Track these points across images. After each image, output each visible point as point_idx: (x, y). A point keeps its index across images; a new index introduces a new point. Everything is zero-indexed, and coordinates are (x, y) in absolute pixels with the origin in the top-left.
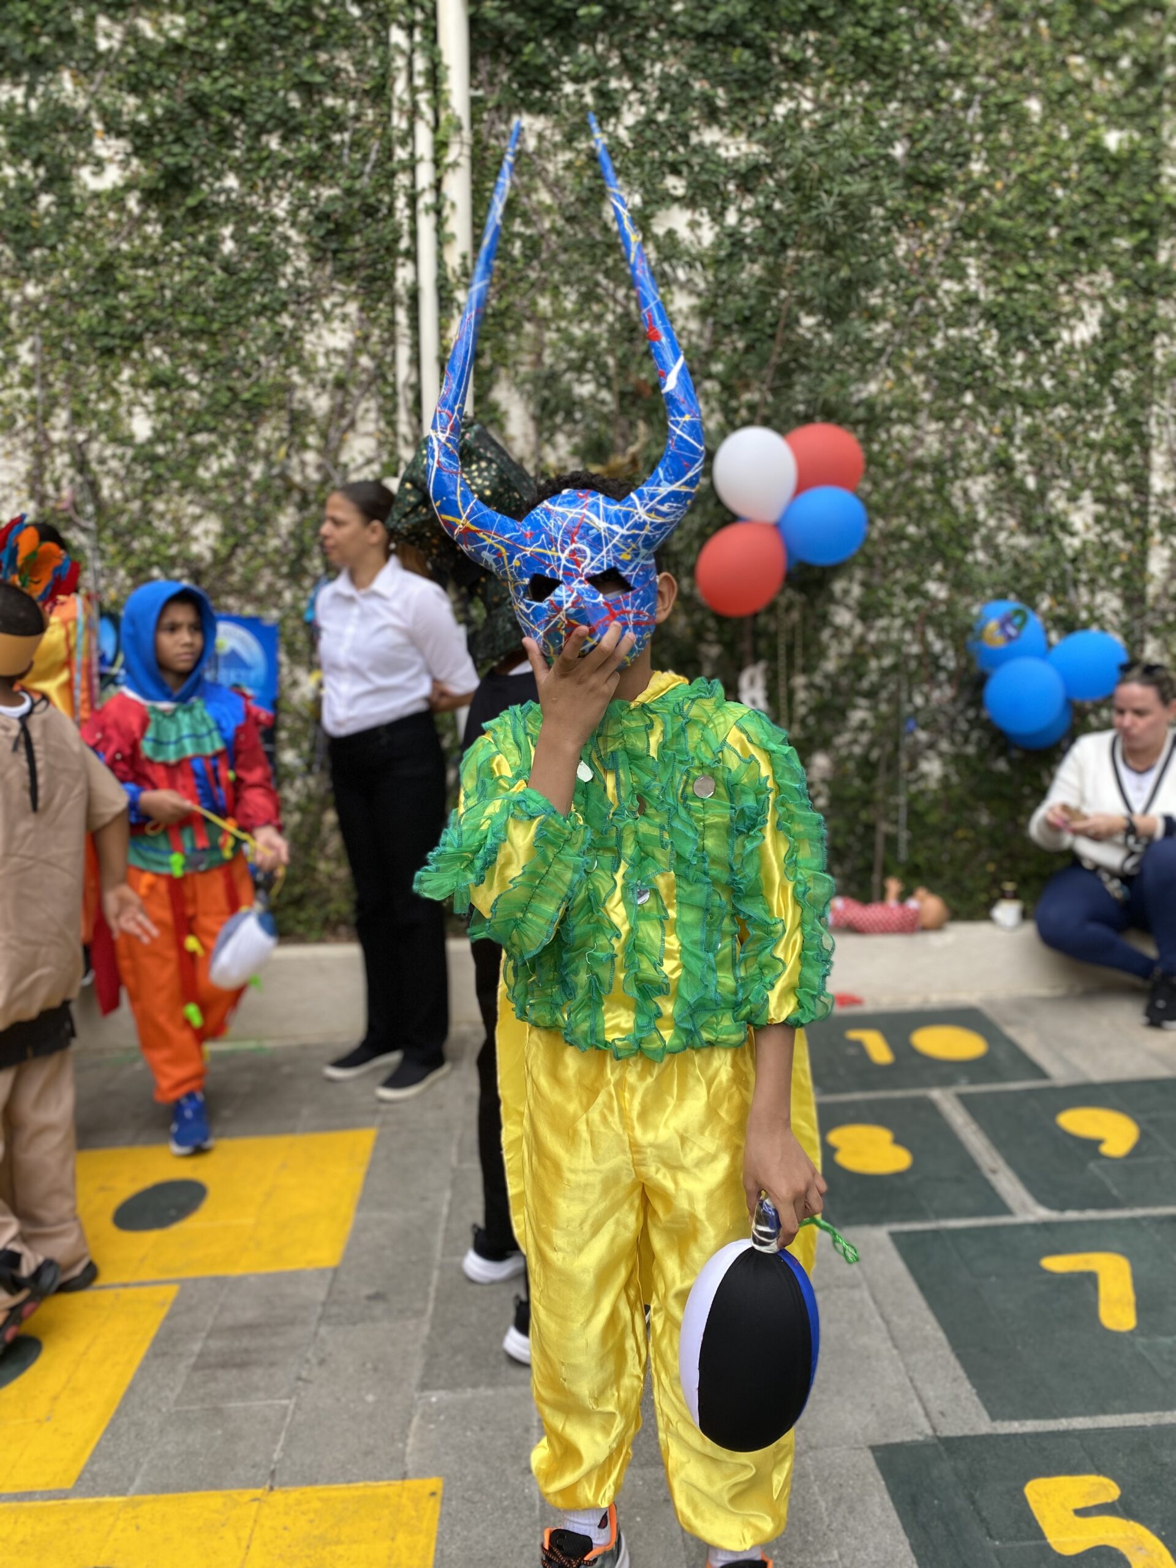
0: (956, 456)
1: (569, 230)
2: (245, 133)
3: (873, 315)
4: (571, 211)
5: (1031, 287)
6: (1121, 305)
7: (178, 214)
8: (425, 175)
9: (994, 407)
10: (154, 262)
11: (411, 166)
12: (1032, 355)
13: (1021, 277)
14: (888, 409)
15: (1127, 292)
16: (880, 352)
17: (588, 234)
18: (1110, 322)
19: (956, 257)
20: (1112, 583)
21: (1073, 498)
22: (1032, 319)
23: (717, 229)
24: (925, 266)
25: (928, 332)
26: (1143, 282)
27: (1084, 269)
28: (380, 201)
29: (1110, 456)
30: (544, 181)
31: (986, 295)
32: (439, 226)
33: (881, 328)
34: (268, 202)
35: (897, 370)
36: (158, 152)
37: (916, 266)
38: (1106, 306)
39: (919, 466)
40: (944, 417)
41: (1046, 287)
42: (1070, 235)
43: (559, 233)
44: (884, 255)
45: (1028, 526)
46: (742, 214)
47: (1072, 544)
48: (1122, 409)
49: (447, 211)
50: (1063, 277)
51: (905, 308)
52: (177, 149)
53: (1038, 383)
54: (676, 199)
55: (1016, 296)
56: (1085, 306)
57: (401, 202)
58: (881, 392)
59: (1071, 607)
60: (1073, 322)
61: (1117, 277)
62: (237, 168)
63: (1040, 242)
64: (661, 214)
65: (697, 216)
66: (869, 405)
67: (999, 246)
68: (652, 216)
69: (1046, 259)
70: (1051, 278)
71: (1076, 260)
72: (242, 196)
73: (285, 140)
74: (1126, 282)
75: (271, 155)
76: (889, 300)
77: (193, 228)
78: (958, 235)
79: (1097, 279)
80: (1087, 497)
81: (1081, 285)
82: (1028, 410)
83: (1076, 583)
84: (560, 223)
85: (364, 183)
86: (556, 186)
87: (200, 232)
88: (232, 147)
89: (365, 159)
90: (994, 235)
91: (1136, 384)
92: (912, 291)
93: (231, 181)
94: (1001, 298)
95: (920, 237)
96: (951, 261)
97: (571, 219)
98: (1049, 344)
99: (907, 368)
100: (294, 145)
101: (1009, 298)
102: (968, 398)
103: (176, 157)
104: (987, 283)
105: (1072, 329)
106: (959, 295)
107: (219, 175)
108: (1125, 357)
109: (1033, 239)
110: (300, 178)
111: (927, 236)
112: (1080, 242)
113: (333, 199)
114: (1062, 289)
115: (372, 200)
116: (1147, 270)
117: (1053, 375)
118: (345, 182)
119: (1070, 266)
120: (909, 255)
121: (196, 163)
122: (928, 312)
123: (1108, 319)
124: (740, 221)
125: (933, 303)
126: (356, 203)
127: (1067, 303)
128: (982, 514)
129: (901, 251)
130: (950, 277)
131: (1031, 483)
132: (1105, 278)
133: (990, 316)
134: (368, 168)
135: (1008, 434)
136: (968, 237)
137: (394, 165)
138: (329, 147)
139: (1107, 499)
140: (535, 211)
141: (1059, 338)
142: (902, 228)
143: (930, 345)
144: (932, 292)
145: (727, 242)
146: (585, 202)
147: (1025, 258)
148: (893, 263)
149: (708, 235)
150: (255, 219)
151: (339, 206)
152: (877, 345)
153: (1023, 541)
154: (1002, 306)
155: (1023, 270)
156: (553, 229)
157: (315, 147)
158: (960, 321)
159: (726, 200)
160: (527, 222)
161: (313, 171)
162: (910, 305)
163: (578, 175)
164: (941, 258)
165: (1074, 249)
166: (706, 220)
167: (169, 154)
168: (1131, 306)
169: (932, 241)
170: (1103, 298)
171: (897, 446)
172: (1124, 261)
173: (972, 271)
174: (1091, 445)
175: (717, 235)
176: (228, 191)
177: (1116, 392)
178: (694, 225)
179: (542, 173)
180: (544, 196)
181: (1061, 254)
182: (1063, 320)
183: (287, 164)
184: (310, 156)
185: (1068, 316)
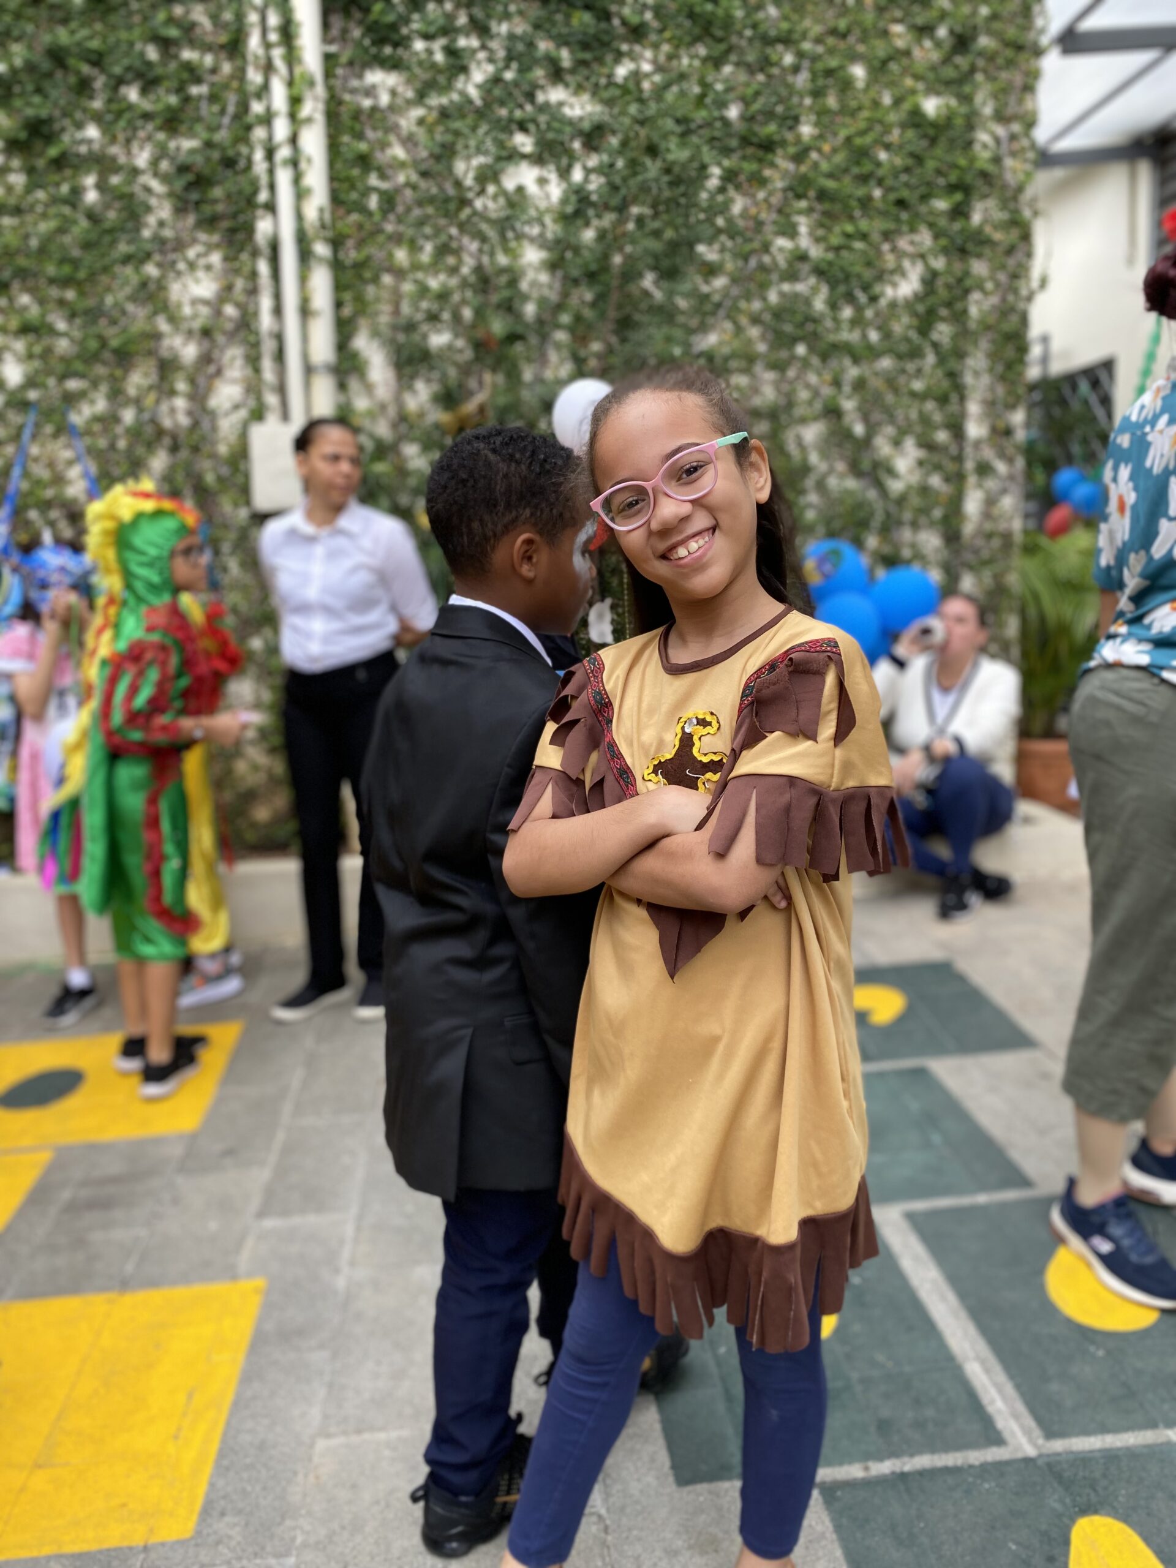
0: (790, 404)
1: (423, 184)
2: (105, 85)
3: (710, 270)
4: (424, 167)
5: (859, 245)
6: (939, 263)
7: (41, 163)
8: (281, 129)
9: (824, 357)
10: (17, 211)
11: (267, 119)
12: (859, 309)
13: (848, 236)
14: (726, 359)
15: (945, 251)
16: (719, 305)
17: (441, 189)
18: (930, 280)
19: (788, 216)
20: (932, 524)
21: (897, 443)
22: (859, 276)
23: (564, 185)
24: (759, 224)
25: (764, 286)
26: (959, 241)
27: (905, 228)
28: (239, 154)
29: (930, 406)
30: (398, 136)
31: (816, 252)
32: (297, 179)
33: (720, 282)
34: (129, 153)
35: (736, 323)
36: (18, 103)
37: (751, 224)
38: (926, 264)
39: (756, 414)
40: (779, 367)
41: (870, 244)
42: (892, 197)
43: (414, 187)
44: (721, 212)
45: (855, 469)
46: (588, 171)
47: (896, 487)
48: (942, 360)
49: (303, 165)
50: (887, 236)
51: (740, 263)
52: (37, 99)
53: (864, 336)
54: (524, 156)
55: (844, 253)
56: (906, 264)
57: (259, 155)
58: (721, 343)
59: (897, 547)
60: (897, 278)
61: (936, 236)
62: (97, 118)
63: (866, 203)
64: (511, 169)
65: (545, 173)
66: (709, 356)
67: (827, 206)
68: (502, 170)
69: (871, 218)
70: (876, 237)
71: (897, 220)
72: (103, 147)
73: (144, 91)
74: (943, 242)
75: (130, 107)
76: (728, 256)
77: (56, 178)
78: (790, 194)
79: (917, 238)
80: (910, 444)
81: (903, 243)
82: (856, 360)
83: (899, 523)
84: (414, 177)
85: (222, 136)
86: (409, 141)
87: (64, 180)
88: (91, 98)
89: (223, 112)
90: (823, 195)
91: (955, 338)
92: (748, 247)
93: (92, 132)
94: (830, 256)
95: (753, 196)
96: (782, 220)
97: (425, 174)
98: (874, 299)
99: (744, 321)
100: (152, 97)
101: (838, 256)
102: (801, 350)
103: (35, 108)
104: (818, 240)
105: (895, 285)
106: (791, 252)
107: (80, 126)
108: (944, 312)
109: (859, 200)
110: (160, 128)
111: (761, 195)
112: (901, 203)
113: (192, 151)
114: (886, 247)
115: (231, 153)
116: (962, 231)
117: (879, 328)
118: (205, 135)
119: (891, 226)
120: (744, 214)
121: (57, 113)
122: (762, 268)
123: (928, 276)
124: (586, 180)
125: (767, 259)
126: (216, 155)
127: (890, 260)
128: (814, 458)
129: (737, 208)
130: (782, 234)
131: (859, 429)
132: (925, 238)
133: (820, 272)
134: (226, 120)
135: (837, 383)
136: (799, 197)
137: (250, 119)
138: (187, 99)
139: (928, 445)
140: (391, 166)
141: (882, 294)
142: (738, 187)
143: (764, 299)
144: (766, 248)
145: (573, 198)
146: (437, 158)
147: (851, 218)
148: (730, 221)
149: (555, 191)
150: (116, 169)
151: (199, 160)
152: (716, 298)
153: (851, 483)
154: (830, 264)
155: (849, 228)
156: (408, 184)
157: (173, 100)
158: (792, 276)
159: (572, 157)
160: (383, 176)
161: (172, 122)
162: (746, 258)
163: (430, 131)
164: (774, 216)
165: (894, 210)
166: (553, 177)
167: (29, 104)
168: (949, 264)
169: (766, 200)
170: (922, 256)
171: (735, 395)
172: (943, 222)
173: (803, 229)
174: (913, 394)
175: (565, 192)
176: (89, 142)
177: (935, 346)
178: (542, 181)
179: (395, 128)
180: (398, 152)
181: (884, 214)
182: (886, 277)
183: (147, 116)
184: (169, 108)
185: (892, 272)
